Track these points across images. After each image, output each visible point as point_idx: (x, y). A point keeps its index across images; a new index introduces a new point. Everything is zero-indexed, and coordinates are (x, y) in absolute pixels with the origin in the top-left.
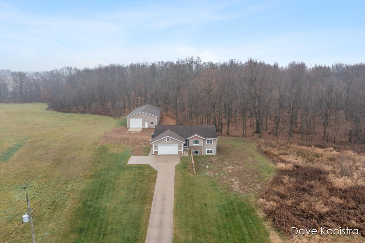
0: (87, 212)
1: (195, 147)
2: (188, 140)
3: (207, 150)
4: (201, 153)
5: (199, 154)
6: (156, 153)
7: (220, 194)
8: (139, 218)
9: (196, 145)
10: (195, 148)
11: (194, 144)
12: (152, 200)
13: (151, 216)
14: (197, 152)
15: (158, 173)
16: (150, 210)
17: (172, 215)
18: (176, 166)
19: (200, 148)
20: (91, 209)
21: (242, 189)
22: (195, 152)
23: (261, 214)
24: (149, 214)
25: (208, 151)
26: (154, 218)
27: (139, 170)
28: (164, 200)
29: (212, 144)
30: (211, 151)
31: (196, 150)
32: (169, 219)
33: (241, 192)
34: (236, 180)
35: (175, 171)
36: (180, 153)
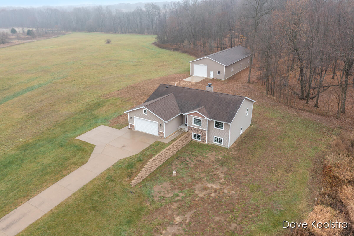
1: (196, 129)
2: (186, 115)
3: (214, 137)
4: (204, 140)
5: (200, 140)
6: (132, 128)
9: (197, 126)
11: (194, 123)
14: (199, 137)
18: (120, 160)
19: (203, 132)
22: (195, 136)
25: (216, 139)
29: (223, 129)
30: (221, 141)
31: (197, 134)
36: (161, 135)
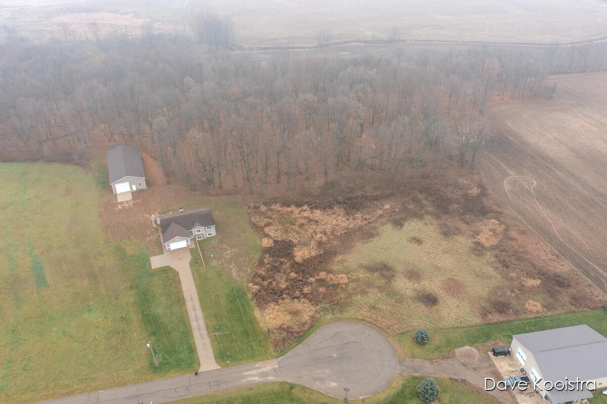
0: (149, 320)
2: (192, 231)
4: (204, 237)
6: (169, 250)
7: (225, 284)
8: (183, 317)
9: (198, 233)
10: (198, 235)
12: (185, 301)
13: (189, 313)
14: (201, 237)
15: (179, 273)
16: (186, 309)
17: (201, 310)
18: (190, 264)
19: (203, 235)
20: (150, 317)
21: (239, 276)
22: (198, 238)
23: (250, 296)
24: (187, 313)
25: (209, 235)
26: (192, 315)
27: (164, 274)
28: (192, 300)
29: (211, 229)
30: (211, 234)
32: (199, 313)
33: (238, 278)
34: (234, 267)
35: (191, 269)
36: (188, 245)
